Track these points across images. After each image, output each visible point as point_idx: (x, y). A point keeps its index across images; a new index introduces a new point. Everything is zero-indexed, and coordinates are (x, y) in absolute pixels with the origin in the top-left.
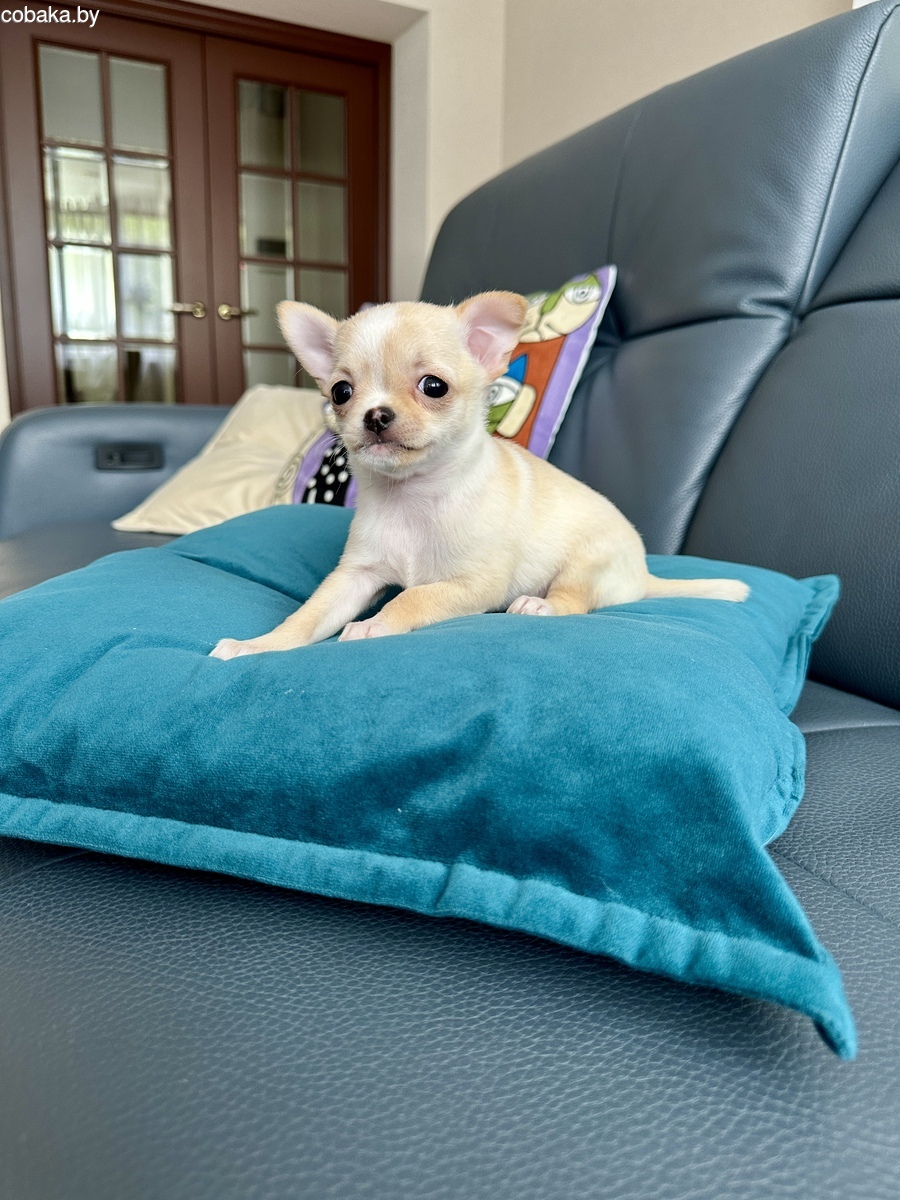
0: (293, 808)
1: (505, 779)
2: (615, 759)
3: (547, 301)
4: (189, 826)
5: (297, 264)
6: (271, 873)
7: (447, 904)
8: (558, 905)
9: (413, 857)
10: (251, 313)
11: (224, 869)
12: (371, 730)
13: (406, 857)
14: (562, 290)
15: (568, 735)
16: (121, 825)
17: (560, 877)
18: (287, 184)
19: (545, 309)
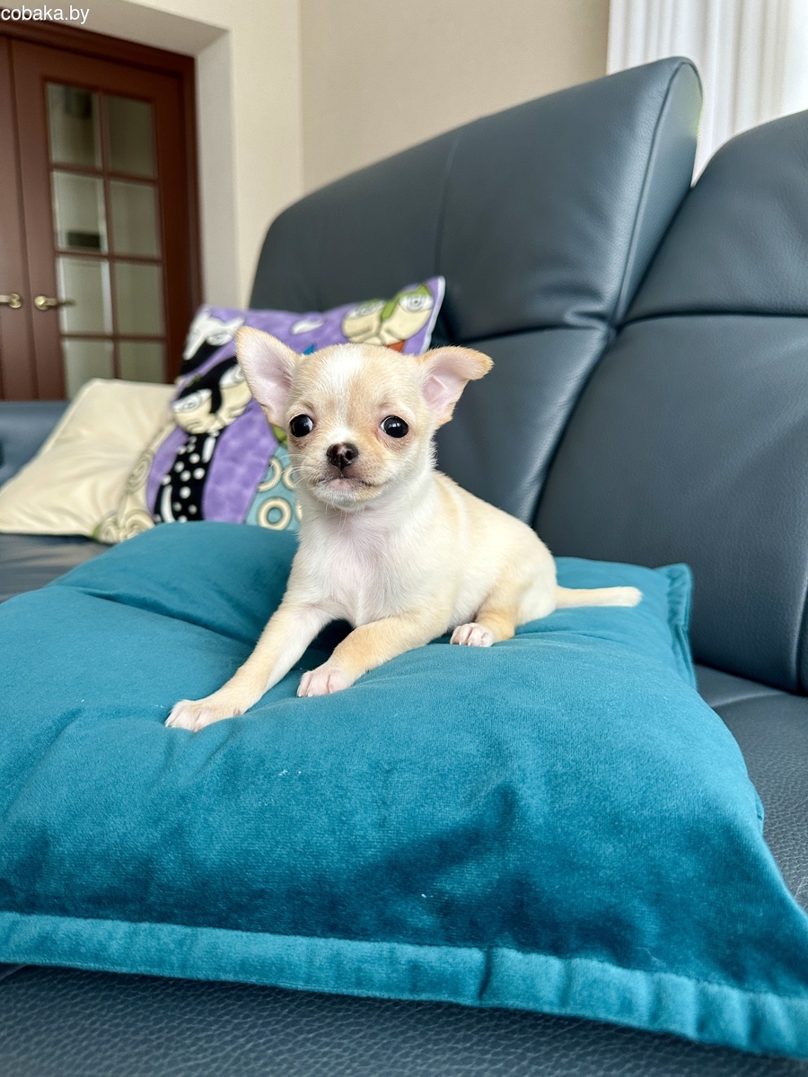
0: (311, 905)
1: (539, 858)
2: (643, 825)
3: (384, 308)
4: (189, 930)
5: (112, 258)
6: (295, 978)
7: (495, 995)
8: (611, 985)
9: (446, 945)
10: (69, 303)
11: (242, 978)
12: (384, 812)
13: (438, 945)
14: (397, 298)
15: (591, 803)
16: (111, 937)
17: (605, 952)
18: (99, 182)
19: (384, 316)
